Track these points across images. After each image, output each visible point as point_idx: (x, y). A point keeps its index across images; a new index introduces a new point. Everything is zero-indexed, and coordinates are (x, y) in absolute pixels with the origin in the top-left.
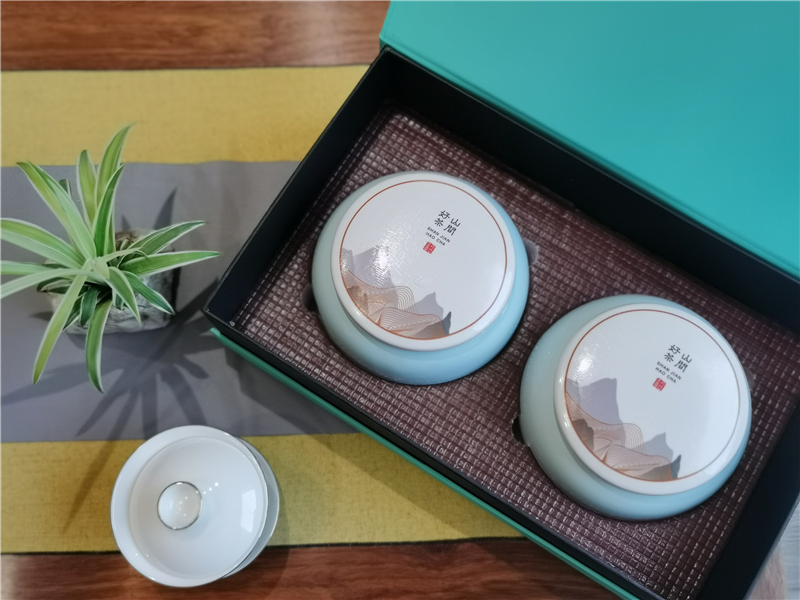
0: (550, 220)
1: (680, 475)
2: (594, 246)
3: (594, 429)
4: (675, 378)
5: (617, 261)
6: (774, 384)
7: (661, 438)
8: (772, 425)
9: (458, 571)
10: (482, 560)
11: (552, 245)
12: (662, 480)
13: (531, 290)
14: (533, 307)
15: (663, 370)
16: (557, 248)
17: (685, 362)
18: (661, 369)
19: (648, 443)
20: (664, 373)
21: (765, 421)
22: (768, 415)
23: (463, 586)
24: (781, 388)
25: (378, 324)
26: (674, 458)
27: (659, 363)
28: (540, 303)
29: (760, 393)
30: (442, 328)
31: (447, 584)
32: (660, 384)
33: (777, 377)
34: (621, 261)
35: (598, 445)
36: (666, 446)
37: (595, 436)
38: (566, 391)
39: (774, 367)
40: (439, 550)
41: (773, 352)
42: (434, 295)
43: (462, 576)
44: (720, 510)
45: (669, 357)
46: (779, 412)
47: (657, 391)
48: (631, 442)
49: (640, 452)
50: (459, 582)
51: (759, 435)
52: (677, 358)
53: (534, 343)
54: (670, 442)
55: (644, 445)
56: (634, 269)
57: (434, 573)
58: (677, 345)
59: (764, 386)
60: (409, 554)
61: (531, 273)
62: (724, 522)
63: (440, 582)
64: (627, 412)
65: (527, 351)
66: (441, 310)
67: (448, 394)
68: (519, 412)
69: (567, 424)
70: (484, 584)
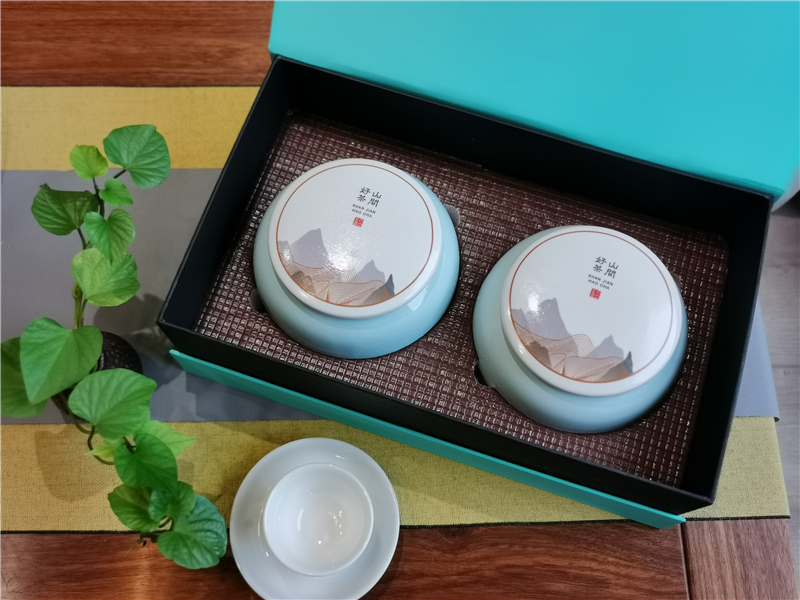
0: (463, 184)
1: (634, 369)
2: (509, 197)
3: (547, 347)
4: (608, 285)
5: (532, 205)
6: (699, 281)
7: (609, 341)
8: (707, 316)
9: (473, 555)
10: (497, 544)
11: (471, 205)
12: (620, 378)
13: (461, 248)
14: (467, 263)
15: (595, 280)
16: (477, 207)
17: (613, 269)
18: (592, 279)
19: (598, 348)
20: (597, 283)
21: (700, 315)
22: (701, 309)
23: (477, 570)
24: (706, 282)
25: (327, 301)
26: (625, 356)
27: (590, 276)
28: (473, 258)
29: (689, 291)
30: (387, 290)
31: (462, 567)
32: (596, 294)
33: (700, 273)
34: (536, 205)
35: (554, 361)
36: (615, 347)
37: (550, 353)
38: (513, 321)
39: (694, 266)
40: (454, 535)
41: (690, 252)
42: (372, 262)
43: (477, 559)
44: (681, 403)
45: (598, 268)
46: (710, 303)
47: (595, 299)
48: (583, 351)
49: (594, 357)
50: (473, 566)
51: (697, 328)
52: (605, 267)
53: (476, 294)
54: (618, 342)
55: (596, 351)
56: (549, 209)
57: (449, 556)
58: (602, 256)
59: (690, 285)
60: (424, 538)
61: (457, 233)
62: (688, 412)
63: (455, 566)
64: (573, 324)
65: (472, 303)
66: (382, 274)
67: (408, 358)
68: (477, 359)
69: (522, 350)
70: (498, 568)
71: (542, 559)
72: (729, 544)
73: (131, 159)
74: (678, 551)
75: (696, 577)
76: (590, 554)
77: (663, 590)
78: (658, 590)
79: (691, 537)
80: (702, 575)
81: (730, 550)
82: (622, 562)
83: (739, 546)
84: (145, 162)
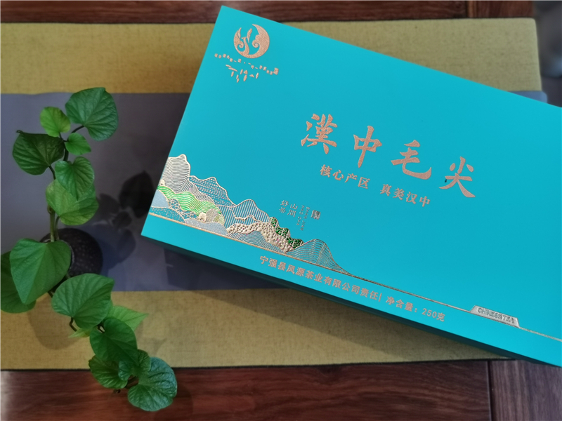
9: (342, 385)
10: (359, 378)
23: (345, 396)
31: (334, 393)
40: (329, 372)
43: (345, 388)
50: (342, 393)
57: (325, 386)
60: (308, 374)
63: (329, 393)
70: (359, 394)
71: (390, 388)
72: (521, 376)
73: (87, 117)
74: (485, 383)
75: (497, 400)
76: (423, 385)
77: (474, 409)
78: (470, 408)
79: (494, 372)
80: (500, 399)
81: (521, 380)
82: (446, 390)
83: (528, 378)
84: (98, 119)
